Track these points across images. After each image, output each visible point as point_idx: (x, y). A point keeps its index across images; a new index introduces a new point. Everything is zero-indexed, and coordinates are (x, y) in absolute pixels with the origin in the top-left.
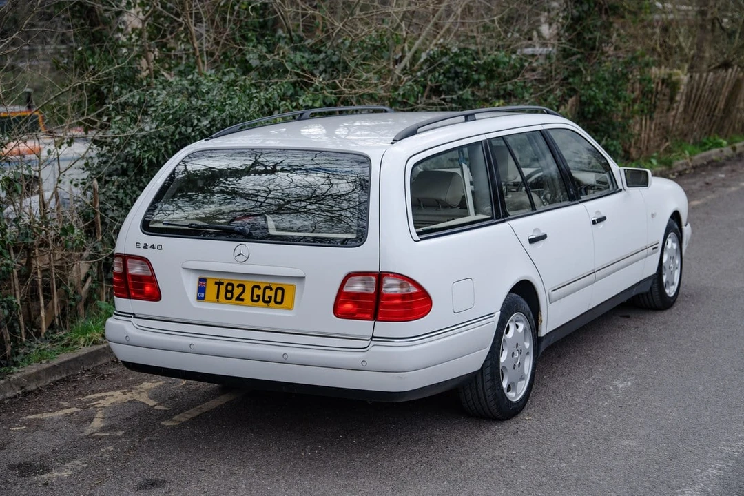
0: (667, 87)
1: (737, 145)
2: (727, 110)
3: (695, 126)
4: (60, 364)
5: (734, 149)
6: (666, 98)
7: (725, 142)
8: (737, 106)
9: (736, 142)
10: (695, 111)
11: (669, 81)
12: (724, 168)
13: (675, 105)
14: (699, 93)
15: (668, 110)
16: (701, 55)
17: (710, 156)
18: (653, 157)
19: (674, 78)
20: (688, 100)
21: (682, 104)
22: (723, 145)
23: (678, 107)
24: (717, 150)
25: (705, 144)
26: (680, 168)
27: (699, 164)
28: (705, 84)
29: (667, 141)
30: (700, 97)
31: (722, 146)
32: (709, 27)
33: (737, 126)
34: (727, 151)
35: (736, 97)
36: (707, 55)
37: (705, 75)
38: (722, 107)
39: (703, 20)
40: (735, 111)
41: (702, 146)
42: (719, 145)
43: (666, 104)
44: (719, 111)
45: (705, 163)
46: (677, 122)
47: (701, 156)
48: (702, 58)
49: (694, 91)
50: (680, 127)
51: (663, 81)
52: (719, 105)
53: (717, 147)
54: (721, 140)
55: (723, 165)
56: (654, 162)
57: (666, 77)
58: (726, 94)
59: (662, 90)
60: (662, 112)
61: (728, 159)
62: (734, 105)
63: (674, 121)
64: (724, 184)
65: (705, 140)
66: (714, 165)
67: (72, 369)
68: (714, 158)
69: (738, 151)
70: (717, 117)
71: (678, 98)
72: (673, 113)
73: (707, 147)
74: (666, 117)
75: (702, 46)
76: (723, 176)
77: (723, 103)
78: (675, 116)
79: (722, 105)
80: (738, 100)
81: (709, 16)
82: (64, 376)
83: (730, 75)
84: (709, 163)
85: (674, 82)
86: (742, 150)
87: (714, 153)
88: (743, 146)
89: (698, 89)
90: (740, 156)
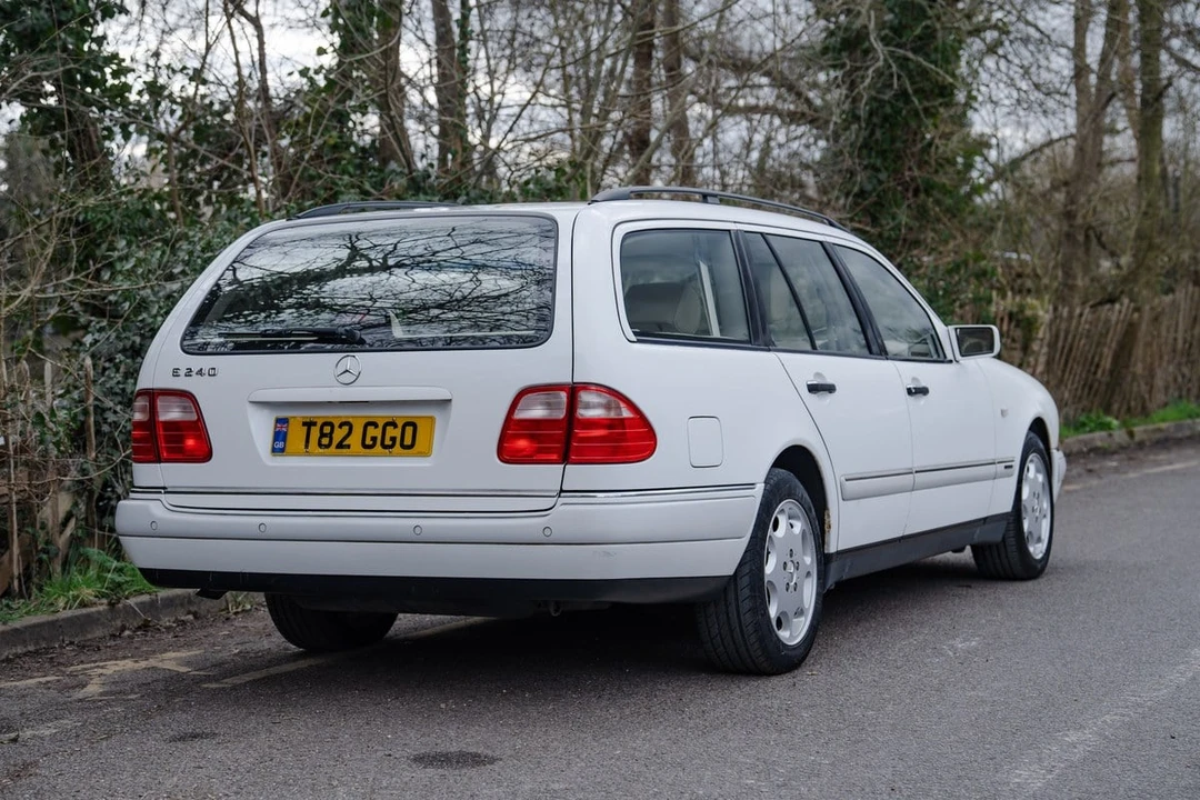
0: (1017, 326)
1: (1136, 429)
2: (1115, 374)
3: (1066, 395)
4: (26, 628)
5: (1131, 434)
6: (1018, 345)
7: (1115, 423)
8: (1131, 369)
9: (1134, 425)
10: (1064, 371)
11: (1020, 317)
12: (1116, 457)
13: (1032, 360)
14: (1070, 339)
16: (1070, 282)
17: (1093, 439)
19: (1028, 313)
20: (1052, 345)
21: (1042, 359)
22: (1113, 426)
23: (1036, 361)
24: (1104, 434)
25: (1084, 425)
27: (1075, 449)
28: (1077, 328)
30: (1071, 350)
31: (1110, 429)
32: (1081, 238)
33: (1133, 404)
34: (1120, 436)
35: (1130, 355)
36: (1080, 283)
37: (1078, 311)
38: (1108, 366)
39: (1071, 226)
40: (1129, 378)
41: (1078, 425)
42: (1106, 427)
43: (1018, 353)
44: (1103, 372)
45: (1085, 449)
47: (1077, 440)
48: (1072, 288)
49: (1062, 335)
51: (1011, 316)
52: (1103, 363)
53: (1102, 429)
54: (1109, 420)
55: (1115, 453)
57: (1015, 309)
58: (1114, 345)
59: (1008, 330)
61: (1122, 448)
62: (1127, 367)
64: (1118, 471)
65: (1083, 418)
66: (1100, 452)
67: (44, 639)
68: (1099, 444)
69: (1137, 438)
70: (1100, 383)
71: (1035, 346)
73: (1088, 429)
75: (1071, 269)
76: (1115, 464)
77: (1109, 360)
79: (1107, 363)
80: (1133, 359)
81: (1079, 221)
82: (31, 648)
83: (1117, 312)
84: (1091, 450)
85: (1028, 319)
86: (1145, 437)
87: (1099, 437)
88: (1145, 431)
89: (1067, 333)
90: (1141, 445)
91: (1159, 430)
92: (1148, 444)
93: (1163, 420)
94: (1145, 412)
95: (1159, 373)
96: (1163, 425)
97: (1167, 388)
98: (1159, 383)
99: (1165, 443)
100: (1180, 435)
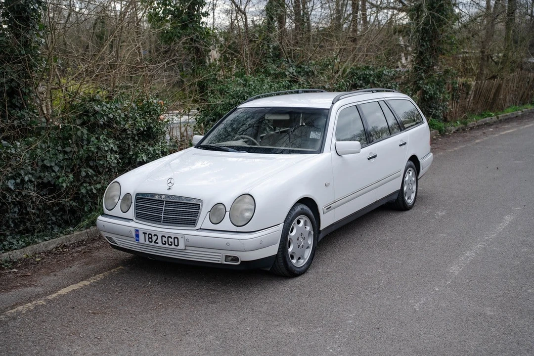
0: (465, 87)
1: (499, 116)
2: (494, 99)
3: (479, 106)
5: (498, 118)
6: (465, 92)
7: (493, 114)
9: (499, 114)
10: (479, 99)
11: (466, 84)
12: (492, 126)
13: (469, 96)
14: (481, 90)
15: (465, 98)
16: (482, 72)
17: (486, 120)
18: (458, 120)
19: (469, 83)
20: (475, 91)
21: (472, 96)
23: (470, 97)
24: (490, 118)
26: (471, 126)
27: (480, 124)
28: (483, 86)
29: (465, 113)
30: (481, 92)
31: (492, 116)
32: (486, 59)
33: (499, 107)
34: (494, 118)
35: (499, 92)
36: (485, 72)
37: (484, 82)
39: (483, 55)
40: (498, 100)
41: (482, 116)
42: (491, 116)
43: (465, 95)
44: (490, 99)
45: (483, 124)
46: (470, 104)
47: (481, 121)
48: (482, 74)
49: (478, 89)
50: (471, 107)
51: (463, 84)
52: (490, 96)
53: (489, 117)
54: (491, 113)
55: (492, 125)
56: (458, 122)
57: (464, 82)
58: (494, 91)
59: (462, 88)
60: (462, 99)
61: (495, 122)
62: (498, 97)
63: (468, 104)
64: (492, 133)
65: (483, 113)
66: (488, 125)
68: (488, 122)
69: (499, 119)
70: (490, 102)
71: (470, 93)
72: (468, 100)
73: (485, 116)
74: (464, 102)
75: (482, 68)
76: (492, 130)
77: (493, 95)
78: (469, 101)
79: (492, 96)
80: (500, 94)
81: (486, 53)
83: (496, 82)
84: (485, 124)
85: (468, 85)
86: (502, 118)
87: (488, 119)
88: (502, 116)
89: (480, 89)
90: (501, 121)
91: (507, 115)
92: (503, 120)
93: (508, 112)
94: (502, 110)
95: (507, 97)
96: (508, 114)
97: (510, 101)
98: (507, 100)
99: (508, 120)
100: (513, 116)
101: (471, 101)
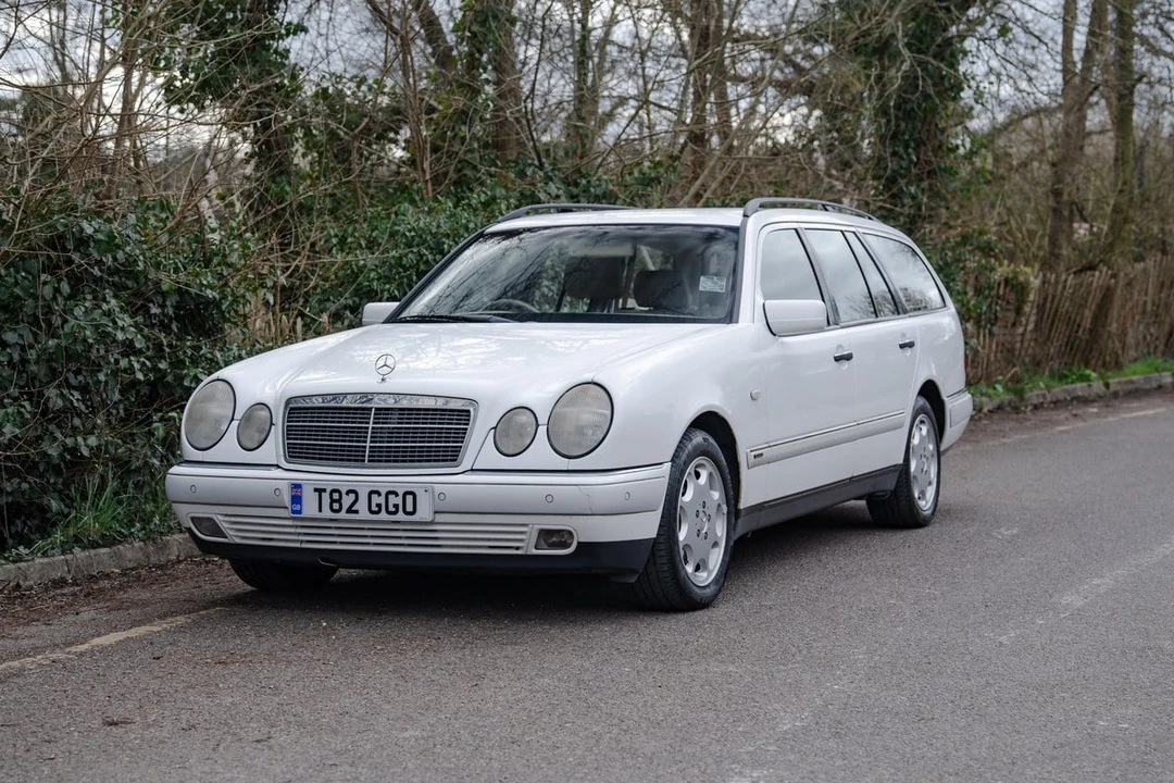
0: (1011, 290)
1: (1112, 380)
2: (1094, 331)
3: (1052, 351)
5: (1107, 385)
6: (1011, 307)
7: (1094, 376)
8: (1107, 328)
9: (1108, 377)
10: (1050, 331)
11: (1014, 282)
13: (1024, 318)
14: (1056, 302)
15: (1014, 325)
16: (1056, 252)
17: (1075, 389)
18: (997, 382)
19: (1022, 279)
20: (1041, 307)
21: (1033, 318)
22: (1092, 379)
23: (1027, 322)
24: (1085, 384)
25: (1067, 375)
26: (1035, 401)
27: (1060, 398)
28: (1062, 292)
29: (1014, 366)
30: (1057, 308)
31: (1090, 380)
33: (1108, 358)
34: (1098, 386)
35: (1107, 315)
36: (1065, 252)
37: (1063, 277)
38: (1088, 326)
39: (1058, 202)
40: (1106, 336)
41: (1063, 379)
42: (1087, 379)
43: (1011, 316)
44: (1084, 332)
45: (1068, 398)
46: (1026, 344)
47: (1060, 390)
48: (1057, 256)
49: (1049, 300)
50: (1030, 351)
51: (1007, 281)
52: (1083, 323)
53: (1083, 381)
54: (1088, 372)
55: (1093, 401)
56: (999, 387)
57: (1011, 276)
58: (1093, 307)
59: (1004, 294)
60: (1006, 327)
61: (1100, 397)
62: (1104, 327)
63: (1022, 342)
65: (1066, 372)
68: (1080, 394)
69: (1112, 389)
70: (1081, 340)
71: (1027, 309)
72: (1021, 330)
73: (1070, 380)
74: (1012, 335)
75: (1057, 240)
77: (1089, 319)
78: (1023, 334)
79: (1087, 323)
80: (1109, 319)
81: (1065, 198)
83: (1096, 278)
84: (1074, 398)
85: (1020, 283)
86: (1118, 388)
87: (1079, 388)
88: (1119, 383)
89: (1053, 296)
90: (1115, 395)
91: (1131, 382)
92: (1121, 393)
94: (1118, 366)
96: (1134, 378)
97: (1137, 345)
98: (1131, 340)
99: (1136, 393)
100: (1148, 387)
101: (1028, 336)
